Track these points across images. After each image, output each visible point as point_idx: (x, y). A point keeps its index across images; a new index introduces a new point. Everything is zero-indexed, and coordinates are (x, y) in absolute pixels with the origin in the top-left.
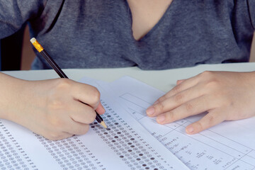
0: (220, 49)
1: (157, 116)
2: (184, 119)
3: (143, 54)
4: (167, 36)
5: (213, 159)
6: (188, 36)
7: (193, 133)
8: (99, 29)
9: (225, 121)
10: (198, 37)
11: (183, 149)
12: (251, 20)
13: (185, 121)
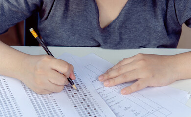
0: (156, 38)
1: (104, 81)
2: (123, 84)
3: (104, 38)
4: (121, 27)
5: (135, 112)
6: (135, 28)
7: (126, 93)
8: (77, 19)
9: (148, 87)
10: (142, 29)
11: (116, 104)
12: (178, 20)
13: (123, 85)
